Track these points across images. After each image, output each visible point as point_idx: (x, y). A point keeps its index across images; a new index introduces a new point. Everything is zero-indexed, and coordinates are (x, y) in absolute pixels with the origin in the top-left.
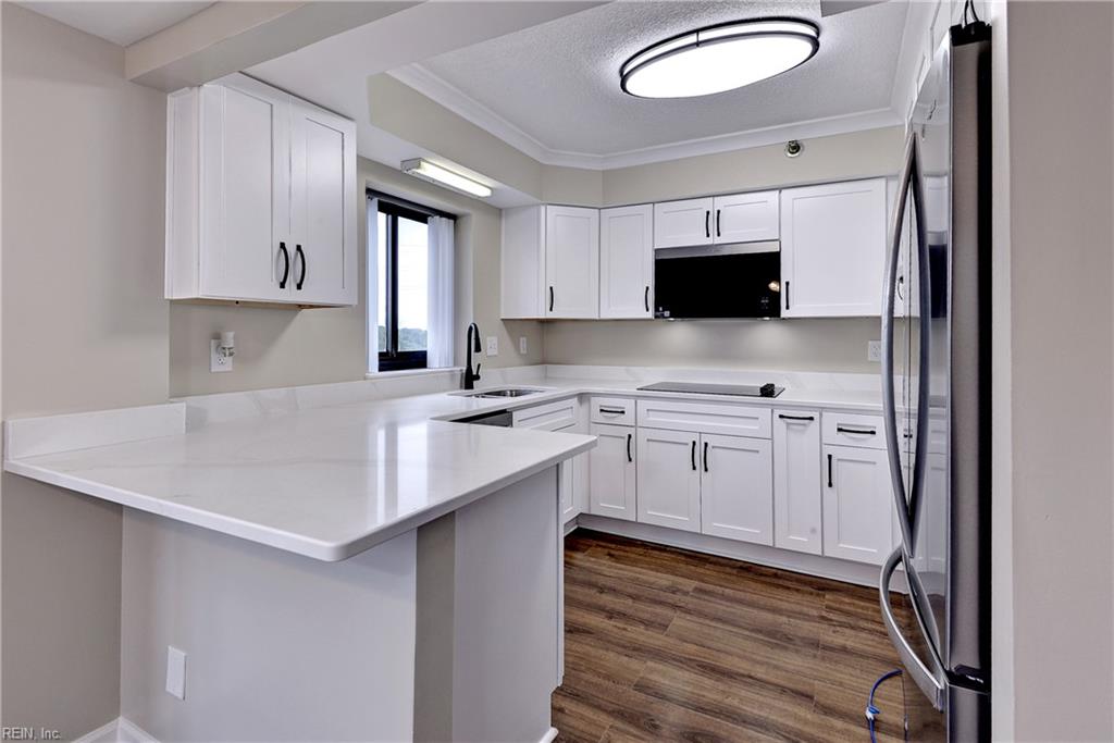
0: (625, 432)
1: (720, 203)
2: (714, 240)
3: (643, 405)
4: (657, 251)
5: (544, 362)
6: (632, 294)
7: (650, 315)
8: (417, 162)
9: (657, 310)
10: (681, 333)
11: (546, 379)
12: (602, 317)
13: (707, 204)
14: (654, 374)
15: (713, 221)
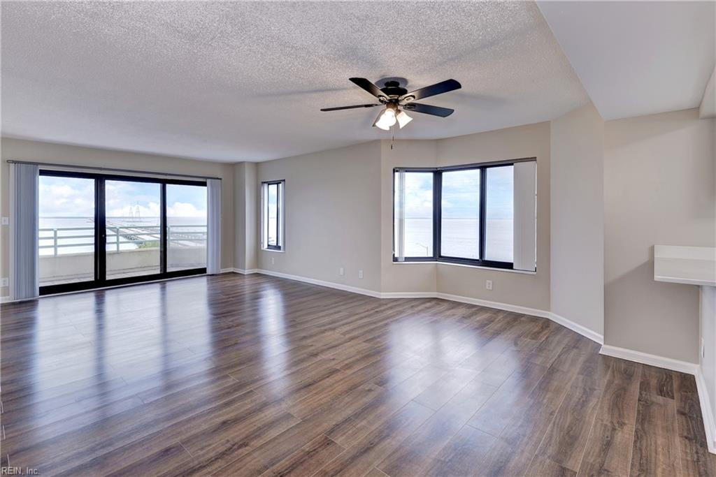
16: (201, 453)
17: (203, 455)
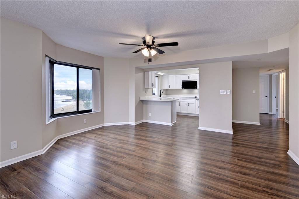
0: (179, 102)
1: (190, 75)
2: (189, 79)
3: (181, 99)
4: (182, 81)
5: (167, 95)
6: (179, 86)
7: (182, 88)
8: (158, 73)
9: (183, 87)
10: (185, 91)
11: (167, 97)
12: (176, 88)
13: (189, 75)
14: (182, 96)
15: (189, 77)
16: (235, 167)
17: (234, 167)
